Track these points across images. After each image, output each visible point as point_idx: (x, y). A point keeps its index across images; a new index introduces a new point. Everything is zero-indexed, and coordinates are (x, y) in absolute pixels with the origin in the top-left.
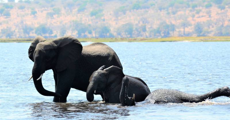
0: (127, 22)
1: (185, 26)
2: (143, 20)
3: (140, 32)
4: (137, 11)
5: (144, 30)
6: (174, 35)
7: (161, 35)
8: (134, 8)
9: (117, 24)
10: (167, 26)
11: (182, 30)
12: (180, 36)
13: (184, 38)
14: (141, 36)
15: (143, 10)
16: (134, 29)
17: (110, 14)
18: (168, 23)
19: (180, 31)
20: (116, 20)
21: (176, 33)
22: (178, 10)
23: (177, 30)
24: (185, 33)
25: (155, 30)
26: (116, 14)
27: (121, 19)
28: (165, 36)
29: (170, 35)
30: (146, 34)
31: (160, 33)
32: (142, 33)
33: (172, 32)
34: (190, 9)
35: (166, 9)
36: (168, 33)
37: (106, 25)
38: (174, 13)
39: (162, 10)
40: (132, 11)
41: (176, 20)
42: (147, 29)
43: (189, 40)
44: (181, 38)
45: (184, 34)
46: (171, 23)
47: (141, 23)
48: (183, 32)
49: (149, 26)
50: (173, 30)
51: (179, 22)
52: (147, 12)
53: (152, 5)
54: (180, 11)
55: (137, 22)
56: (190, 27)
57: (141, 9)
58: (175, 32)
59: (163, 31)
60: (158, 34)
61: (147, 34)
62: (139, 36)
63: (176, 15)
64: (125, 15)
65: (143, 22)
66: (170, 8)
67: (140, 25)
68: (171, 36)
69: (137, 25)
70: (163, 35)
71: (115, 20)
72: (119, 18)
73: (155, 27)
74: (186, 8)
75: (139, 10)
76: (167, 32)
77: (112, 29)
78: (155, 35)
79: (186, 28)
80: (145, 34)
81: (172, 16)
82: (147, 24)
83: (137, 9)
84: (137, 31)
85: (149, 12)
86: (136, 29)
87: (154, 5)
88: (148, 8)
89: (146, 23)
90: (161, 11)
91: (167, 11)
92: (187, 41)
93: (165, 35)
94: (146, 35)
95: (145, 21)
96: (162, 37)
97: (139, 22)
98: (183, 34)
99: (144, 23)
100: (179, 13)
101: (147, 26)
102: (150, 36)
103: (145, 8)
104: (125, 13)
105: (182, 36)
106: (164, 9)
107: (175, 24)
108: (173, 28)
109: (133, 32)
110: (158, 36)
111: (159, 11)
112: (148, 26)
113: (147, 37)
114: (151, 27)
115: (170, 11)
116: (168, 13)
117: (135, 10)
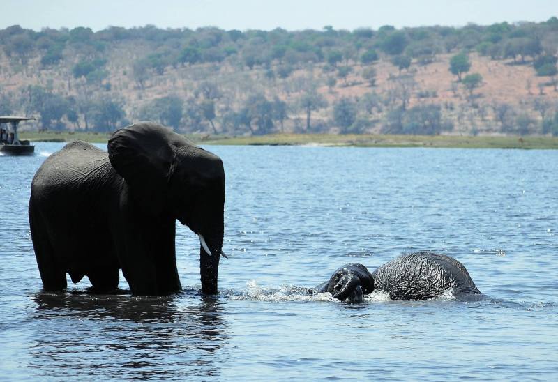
0: (166, 95)
1: (311, 107)
2: (208, 89)
3: (198, 121)
4: (193, 66)
5: (210, 114)
6: (282, 128)
7: (251, 129)
8: (183, 60)
9: (140, 97)
10: (268, 107)
11: (304, 116)
12: (299, 131)
13: (307, 137)
14: (202, 129)
15: (207, 65)
16: (184, 112)
17: (125, 73)
18: (270, 100)
19: (298, 120)
20: (139, 88)
21: (288, 124)
22: (295, 66)
23: (292, 117)
24: (311, 124)
25: (235, 115)
26: (140, 73)
27: (151, 86)
28: (262, 132)
29: (273, 130)
30: (213, 125)
31: (248, 124)
32: (204, 122)
33: (278, 121)
34: (324, 64)
35: (264, 65)
36: (270, 125)
37: (113, 100)
38: (284, 74)
39: (255, 66)
40: (179, 65)
41: (288, 92)
42: (217, 113)
43: (321, 142)
44: (300, 137)
45: (309, 127)
46: (276, 98)
47: (202, 96)
48: (305, 122)
49: (222, 106)
50: (282, 116)
51: (296, 96)
52: (217, 69)
53: (229, 53)
54: (298, 69)
55: (191, 95)
56: (322, 110)
57: (202, 62)
58: (286, 123)
59: (257, 119)
60: (243, 126)
61: (217, 126)
62: (196, 130)
63: (288, 79)
64: (161, 77)
65: (207, 95)
66: (275, 62)
67: (198, 102)
68: (277, 132)
69: (191, 101)
70: (255, 128)
71: (135, 88)
72: (148, 83)
73: (237, 107)
74: (315, 62)
75: (197, 65)
76: (265, 121)
77: (128, 111)
78: (237, 129)
79: (313, 112)
80: (211, 126)
81: (280, 81)
82: (215, 100)
83: (192, 62)
84: (193, 117)
85: (223, 69)
86: (189, 110)
87: (235, 52)
88: (220, 59)
89: (213, 98)
90: (251, 69)
91: (268, 68)
92: (315, 145)
93: (260, 129)
94: (214, 128)
95: (212, 92)
96: (254, 134)
97: (197, 95)
98: (305, 127)
99: (208, 98)
100: (297, 74)
101: (216, 107)
102: (225, 131)
103: (211, 58)
104: (160, 72)
105: (303, 132)
106: (259, 63)
107: (286, 101)
108: (281, 110)
109: (182, 119)
110: (246, 131)
111: (248, 68)
112: (219, 106)
113: (216, 133)
114: (227, 109)
115: (274, 68)
116: (270, 75)
117: (187, 64)
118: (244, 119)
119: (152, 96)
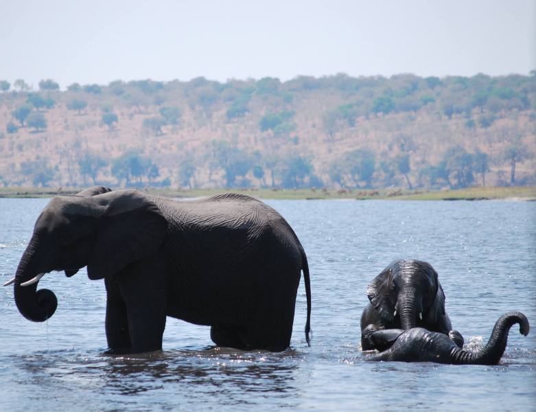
0: (358, 148)
1: (516, 158)
2: (403, 142)
3: (392, 175)
4: (387, 117)
5: (405, 168)
6: (484, 182)
7: (449, 183)
8: (377, 110)
9: (330, 151)
10: (467, 159)
11: (508, 169)
12: (502, 184)
13: (507, 190)
14: (397, 184)
15: (402, 115)
16: (377, 166)
17: (314, 126)
18: (470, 151)
19: (500, 173)
20: (329, 141)
21: (491, 178)
22: (498, 115)
23: (495, 169)
24: (515, 177)
25: (432, 168)
26: (330, 125)
27: (342, 139)
28: (462, 185)
29: (474, 183)
30: (407, 178)
31: (446, 178)
32: (398, 176)
33: (479, 174)
34: (529, 112)
35: (464, 113)
36: (470, 178)
37: (302, 155)
38: (486, 123)
39: (454, 116)
40: (372, 116)
41: (490, 142)
42: (412, 166)
43: (522, 197)
44: (499, 191)
45: (513, 180)
46: (477, 150)
47: (396, 148)
48: (509, 175)
49: (418, 159)
50: (484, 169)
51: (499, 147)
52: (413, 119)
53: (426, 102)
54: (501, 117)
55: (385, 147)
56: (528, 162)
57: (397, 112)
58: (488, 176)
59: (456, 172)
60: (441, 180)
61: (413, 180)
62: (389, 184)
63: (490, 129)
64: (352, 129)
65: (402, 147)
66: (476, 110)
67: (392, 155)
68: (477, 186)
69: (384, 154)
70: (454, 182)
71: (324, 141)
72: (338, 135)
73: (434, 160)
74: (520, 109)
75: (391, 116)
76: (465, 175)
77: (317, 166)
78: (433, 184)
79: (518, 164)
80: (406, 181)
81: (480, 130)
82: (411, 152)
83: (386, 112)
84: (386, 171)
85: (419, 119)
86: (382, 164)
87: (432, 100)
88: (416, 109)
89: (408, 151)
90: (450, 118)
91: (468, 117)
92: (515, 199)
93: (460, 183)
94: (409, 183)
95: (406, 144)
96: (454, 188)
97: (391, 149)
98: (509, 181)
99: (403, 150)
100: (500, 123)
101: (411, 160)
102: (421, 186)
103: (406, 108)
104: (352, 123)
105: (508, 186)
106: (459, 111)
107: (488, 153)
108: (483, 163)
109: (375, 174)
110: (443, 185)
111: (447, 117)
112: (414, 159)
113: (411, 188)
114: (423, 162)
115: (475, 118)
116: (471, 124)
117: (380, 114)
118: (442, 173)
119: (343, 148)
